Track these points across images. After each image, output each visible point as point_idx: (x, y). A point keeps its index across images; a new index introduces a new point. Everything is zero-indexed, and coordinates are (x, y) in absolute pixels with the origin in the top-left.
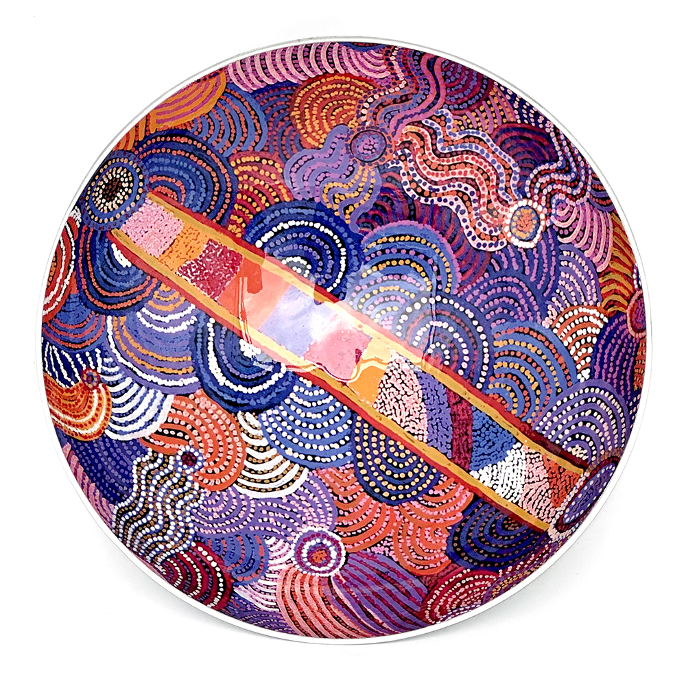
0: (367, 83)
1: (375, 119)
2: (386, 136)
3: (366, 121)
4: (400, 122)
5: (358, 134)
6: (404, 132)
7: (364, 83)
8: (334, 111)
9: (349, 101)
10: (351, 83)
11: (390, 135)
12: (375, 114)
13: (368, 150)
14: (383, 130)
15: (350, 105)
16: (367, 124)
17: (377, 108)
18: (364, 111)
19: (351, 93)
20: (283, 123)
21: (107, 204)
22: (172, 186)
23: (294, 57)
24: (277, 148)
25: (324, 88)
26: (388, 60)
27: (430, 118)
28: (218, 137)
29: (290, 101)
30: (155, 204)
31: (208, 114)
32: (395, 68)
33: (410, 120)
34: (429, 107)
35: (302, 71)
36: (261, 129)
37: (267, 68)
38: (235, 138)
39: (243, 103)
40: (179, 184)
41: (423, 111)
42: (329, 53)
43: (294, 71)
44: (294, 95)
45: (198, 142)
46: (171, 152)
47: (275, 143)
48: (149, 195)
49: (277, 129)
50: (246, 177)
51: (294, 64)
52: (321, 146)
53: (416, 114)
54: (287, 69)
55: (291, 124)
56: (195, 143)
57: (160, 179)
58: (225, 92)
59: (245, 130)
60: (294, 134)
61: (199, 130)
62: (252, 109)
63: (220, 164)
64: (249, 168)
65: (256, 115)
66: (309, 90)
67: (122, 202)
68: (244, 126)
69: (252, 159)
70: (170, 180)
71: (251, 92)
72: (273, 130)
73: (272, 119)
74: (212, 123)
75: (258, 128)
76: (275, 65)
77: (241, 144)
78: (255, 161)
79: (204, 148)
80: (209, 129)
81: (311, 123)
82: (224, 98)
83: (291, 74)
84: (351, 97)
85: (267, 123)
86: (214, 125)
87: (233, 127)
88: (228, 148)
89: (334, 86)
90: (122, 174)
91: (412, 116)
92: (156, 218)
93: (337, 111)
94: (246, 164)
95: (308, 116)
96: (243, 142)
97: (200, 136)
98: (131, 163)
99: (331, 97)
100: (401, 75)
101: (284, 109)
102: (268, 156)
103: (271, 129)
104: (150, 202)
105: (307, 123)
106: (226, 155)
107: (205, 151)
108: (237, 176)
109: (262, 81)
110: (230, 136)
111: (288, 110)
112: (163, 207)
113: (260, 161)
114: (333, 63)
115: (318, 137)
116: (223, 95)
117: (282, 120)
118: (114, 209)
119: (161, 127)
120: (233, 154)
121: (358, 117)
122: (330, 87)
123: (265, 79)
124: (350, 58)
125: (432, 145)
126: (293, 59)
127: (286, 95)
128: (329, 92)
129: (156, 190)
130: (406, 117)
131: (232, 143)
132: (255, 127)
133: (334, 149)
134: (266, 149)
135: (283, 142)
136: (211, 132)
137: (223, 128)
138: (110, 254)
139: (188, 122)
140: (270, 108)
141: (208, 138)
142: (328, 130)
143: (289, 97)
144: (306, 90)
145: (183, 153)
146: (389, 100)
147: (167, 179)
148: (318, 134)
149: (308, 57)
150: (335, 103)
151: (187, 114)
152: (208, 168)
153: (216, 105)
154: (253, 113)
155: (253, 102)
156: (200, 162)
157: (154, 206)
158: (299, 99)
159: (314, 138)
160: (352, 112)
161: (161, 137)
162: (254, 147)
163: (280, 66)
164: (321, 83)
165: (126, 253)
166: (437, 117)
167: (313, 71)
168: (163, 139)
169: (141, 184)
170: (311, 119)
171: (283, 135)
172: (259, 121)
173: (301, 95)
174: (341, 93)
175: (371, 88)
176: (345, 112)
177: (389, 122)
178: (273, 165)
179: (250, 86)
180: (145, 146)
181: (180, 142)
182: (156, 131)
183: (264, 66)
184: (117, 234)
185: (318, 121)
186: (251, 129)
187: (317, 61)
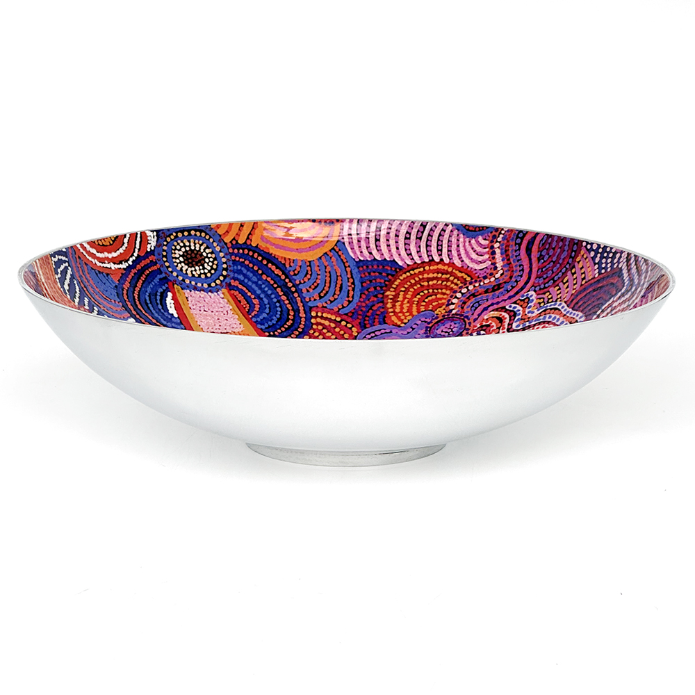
0: (466, 274)
1: (462, 308)
2: (467, 321)
3: (454, 309)
4: (485, 309)
5: (442, 320)
6: (486, 317)
7: (463, 274)
8: (427, 298)
9: (444, 291)
10: (452, 274)
11: (472, 321)
12: (464, 303)
13: (446, 332)
14: (467, 317)
15: (444, 294)
16: (454, 312)
17: (468, 298)
18: (455, 301)
19: (449, 284)
20: (375, 299)
21: (183, 264)
22: (249, 300)
23: (408, 236)
24: (360, 317)
25: (426, 276)
26: (492, 247)
27: (515, 303)
28: (310, 287)
29: (389, 281)
30: (226, 300)
31: (310, 262)
32: (496, 256)
33: (495, 306)
34: (517, 293)
35: (411, 254)
36: (353, 297)
37: (379, 240)
38: (325, 295)
39: (346, 267)
40: (256, 301)
41: (510, 298)
42: (441, 238)
43: (403, 252)
44: (395, 277)
45: (290, 281)
46: (262, 274)
47: (360, 313)
48: (224, 290)
49: (367, 302)
50: (320, 327)
51: (405, 244)
52: (403, 325)
53: (503, 300)
54: (398, 248)
55: (382, 302)
56: (287, 280)
57: (240, 286)
58: (333, 249)
59: (338, 292)
60: (382, 310)
61: (296, 272)
62: (352, 277)
63: (301, 309)
64: (327, 323)
65: (353, 283)
66: (411, 274)
67: (197, 276)
68: (338, 289)
69: (333, 317)
70: (249, 294)
71: (357, 260)
72: (364, 302)
73: (366, 293)
74: (310, 273)
75: (350, 295)
76: (388, 240)
77: (329, 302)
78: (335, 320)
79: (293, 289)
80: (306, 276)
81: (401, 306)
82: (331, 254)
83: (399, 255)
84: (447, 287)
85: (361, 294)
86: (311, 275)
87: (327, 285)
88: (315, 300)
89: (435, 275)
90: (209, 255)
91: (498, 303)
92: (220, 309)
93: (430, 298)
94: (326, 319)
95: (400, 298)
96: (332, 302)
97: (294, 277)
98: (222, 254)
99: (429, 285)
100: (499, 265)
101: (381, 287)
102: (350, 320)
103: (362, 300)
104: (222, 296)
105: (398, 304)
106: (310, 304)
107: (293, 293)
108: (313, 324)
109: (371, 253)
110: (322, 292)
111: (384, 288)
112: (231, 307)
113: (340, 322)
114: (441, 250)
115: (403, 318)
116: (330, 251)
117: (376, 296)
118: (187, 274)
119: (263, 245)
120: (317, 306)
121: (448, 305)
122: (431, 275)
123: (374, 252)
124: (458, 246)
125: (509, 324)
126: (406, 238)
127: (388, 275)
128: (429, 280)
129: (232, 292)
130: (492, 304)
131: (321, 297)
132: (348, 293)
133: (413, 329)
134: (350, 314)
135: (369, 314)
136: (306, 279)
137: (318, 281)
138: (164, 296)
139: (289, 259)
140: (368, 282)
141: (300, 283)
142: (415, 313)
143: (390, 277)
144: (408, 274)
145: (272, 282)
146: (481, 290)
147: (247, 291)
148: (404, 315)
149: (420, 238)
150: (431, 291)
151: (292, 250)
152: (289, 306)
153: (320, 258)
154: (351, 280)
155: (355, 271)
156: (284, 298)
157: (224, 301)
158: (399, 281)
159: (399, 318)
160: (443, 301)
161: (259, 255)
162: (339, 309)
163: (392, 242)
164: (424, 270)
165: (178, 306)
166: (521, 300)
167: (420, 257)
168: (260, 258)
169: (222, 278)
170: (402, 302)
171: (371, 309)
172: (353, 290)
173: (401, 278)
174: (440, 282)
175: (468, 279)
176: (437, 300)
177: (475, 310)
178: (351, 328)
179: (358, 253)
180: (241, 251)
181: (273, 272)
182: (257, 247)
183: (378, 238)
184: (178, 291)
185: (408, 305)
186: (344, 293)
187: (427, 246)
